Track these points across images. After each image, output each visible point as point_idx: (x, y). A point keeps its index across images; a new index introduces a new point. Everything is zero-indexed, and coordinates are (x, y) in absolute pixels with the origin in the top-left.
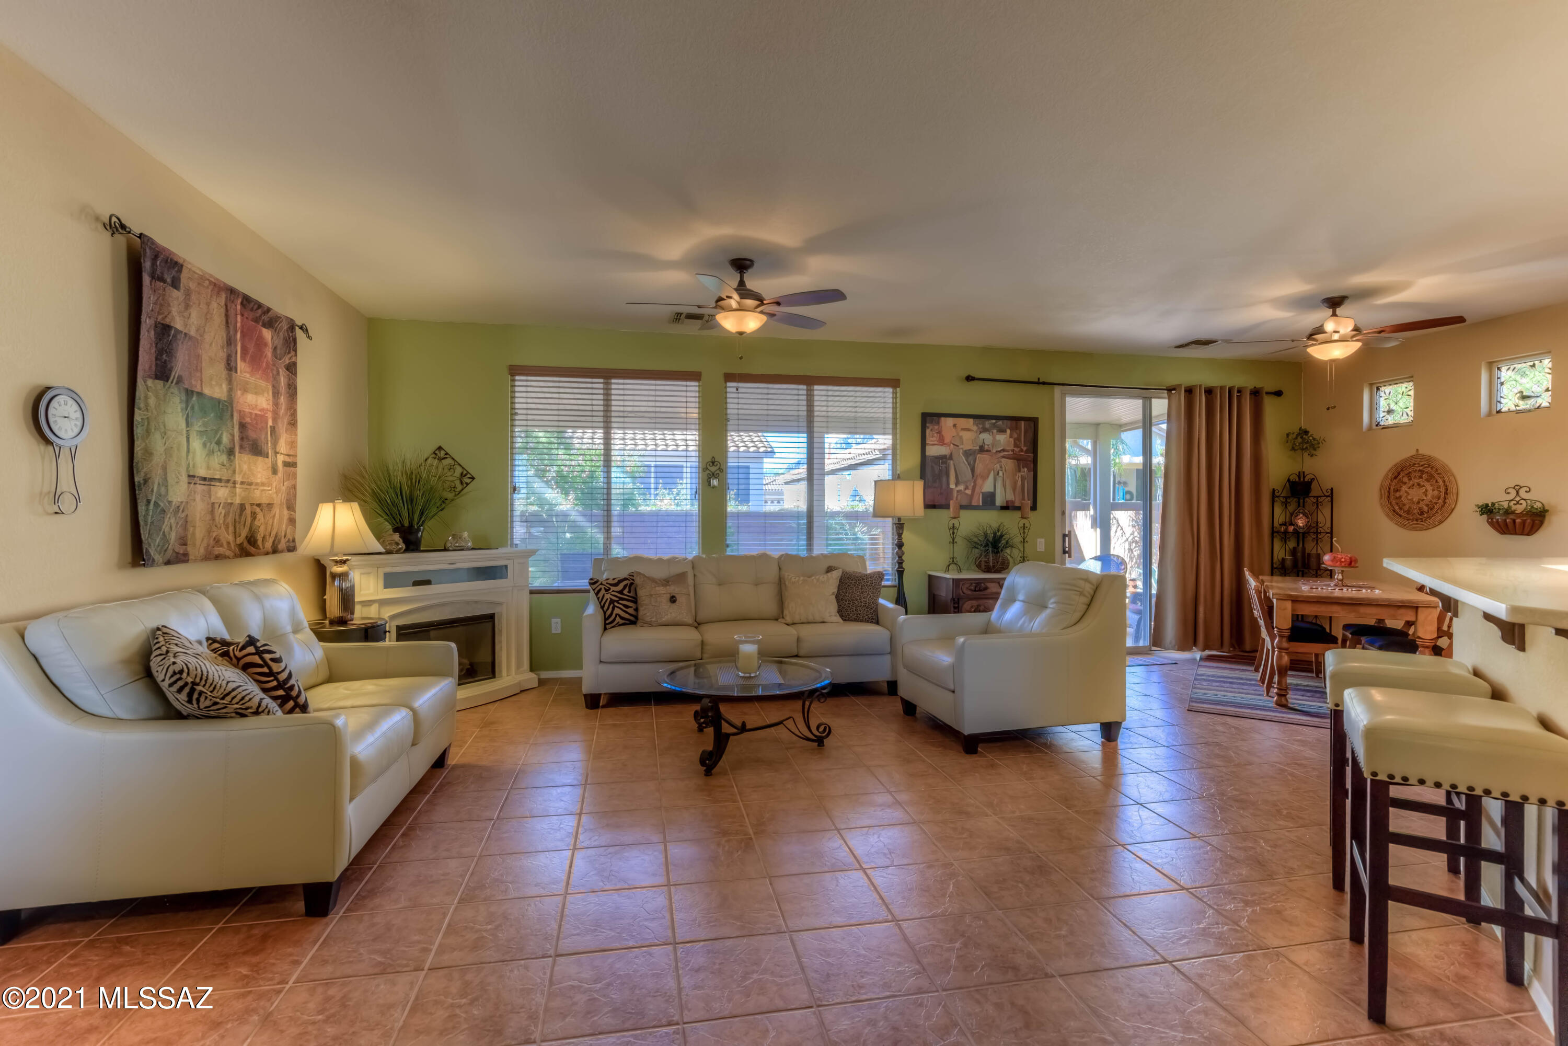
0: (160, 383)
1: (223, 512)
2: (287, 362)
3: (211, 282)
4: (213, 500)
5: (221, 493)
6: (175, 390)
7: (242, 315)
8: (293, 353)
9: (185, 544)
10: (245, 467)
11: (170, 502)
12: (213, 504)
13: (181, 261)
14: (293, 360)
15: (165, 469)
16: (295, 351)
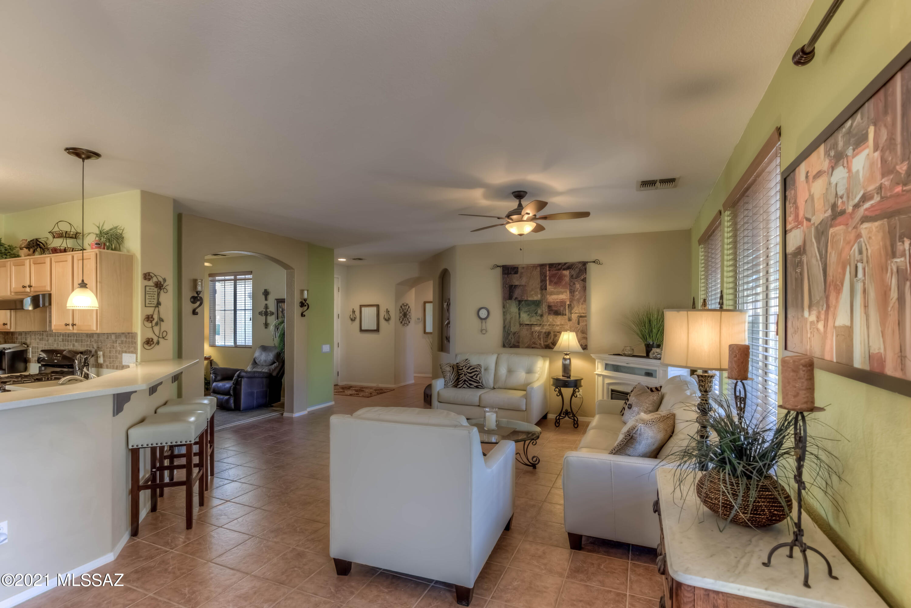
0: (510, 301)
1: (538, 334)
2: (582, 278)
3: (531, 267)
4: (532, 330)
5: (537, 328)
6: (514, 302)
7: (549, 270)
8: (585, 274)
9: (519, 343)
10: (551, 320)
11: (511, 332)
12: (532, 332)
13: (517, 266)
14: (585, 277)
15: (510, 322)
16: (586, 273)
